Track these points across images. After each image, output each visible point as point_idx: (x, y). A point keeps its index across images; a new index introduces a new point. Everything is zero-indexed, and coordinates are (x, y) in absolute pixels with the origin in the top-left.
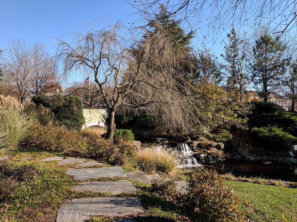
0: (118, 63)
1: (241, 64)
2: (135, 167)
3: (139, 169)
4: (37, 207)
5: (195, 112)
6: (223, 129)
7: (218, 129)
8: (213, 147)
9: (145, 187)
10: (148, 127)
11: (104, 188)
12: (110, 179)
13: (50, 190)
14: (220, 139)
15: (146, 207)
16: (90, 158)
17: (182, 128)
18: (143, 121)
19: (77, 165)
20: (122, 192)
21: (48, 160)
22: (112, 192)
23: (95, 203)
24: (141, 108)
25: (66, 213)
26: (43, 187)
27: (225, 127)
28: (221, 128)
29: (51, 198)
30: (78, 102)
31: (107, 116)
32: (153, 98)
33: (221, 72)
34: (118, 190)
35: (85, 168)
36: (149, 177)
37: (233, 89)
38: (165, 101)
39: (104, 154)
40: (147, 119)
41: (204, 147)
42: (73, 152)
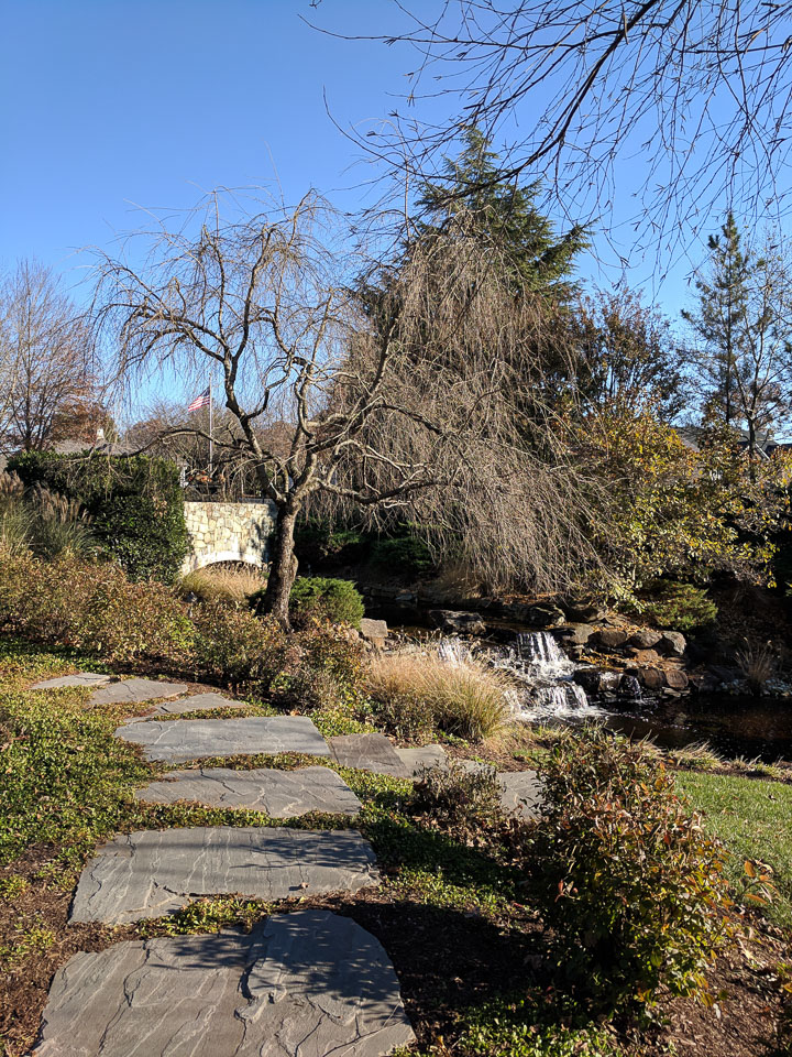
0: (309, 340)
1: (754, 347)
2: (362, 719)
3: (376, 724)
4: (10, 855)
5: (582, 521)
6: (684, 582)
7: (667, 581)
8: (648, 648)
9: (392, 792)
10: (415, 569)
11: (247, 795)
12: (269, 763)
13: (58, 797)
14: (673, 619)
15: (390, 869)
16: (203, 680)
17: (534, 577)
18: (398, 548)
19: (157, 706)
20: (308, 810)
21: (57, 683)
22: (272, 809)
23: (212, 846)
24: (387, 504)
25: (108, 883)
26: (35, 783)
27: (693, 575)
28: (678, 580)
29: (60, 826)
30: (169, 480)
31: (271, 528)
32: (433, 467)
33: (682, 375)
34: (295, 801)
35: (184, 718)
36: (409, 756)
37: (724, 438)
38: (473, 480)
39: (255, 669)
40: (410, 542)
41: (612, 647)
42: (146, 657)
